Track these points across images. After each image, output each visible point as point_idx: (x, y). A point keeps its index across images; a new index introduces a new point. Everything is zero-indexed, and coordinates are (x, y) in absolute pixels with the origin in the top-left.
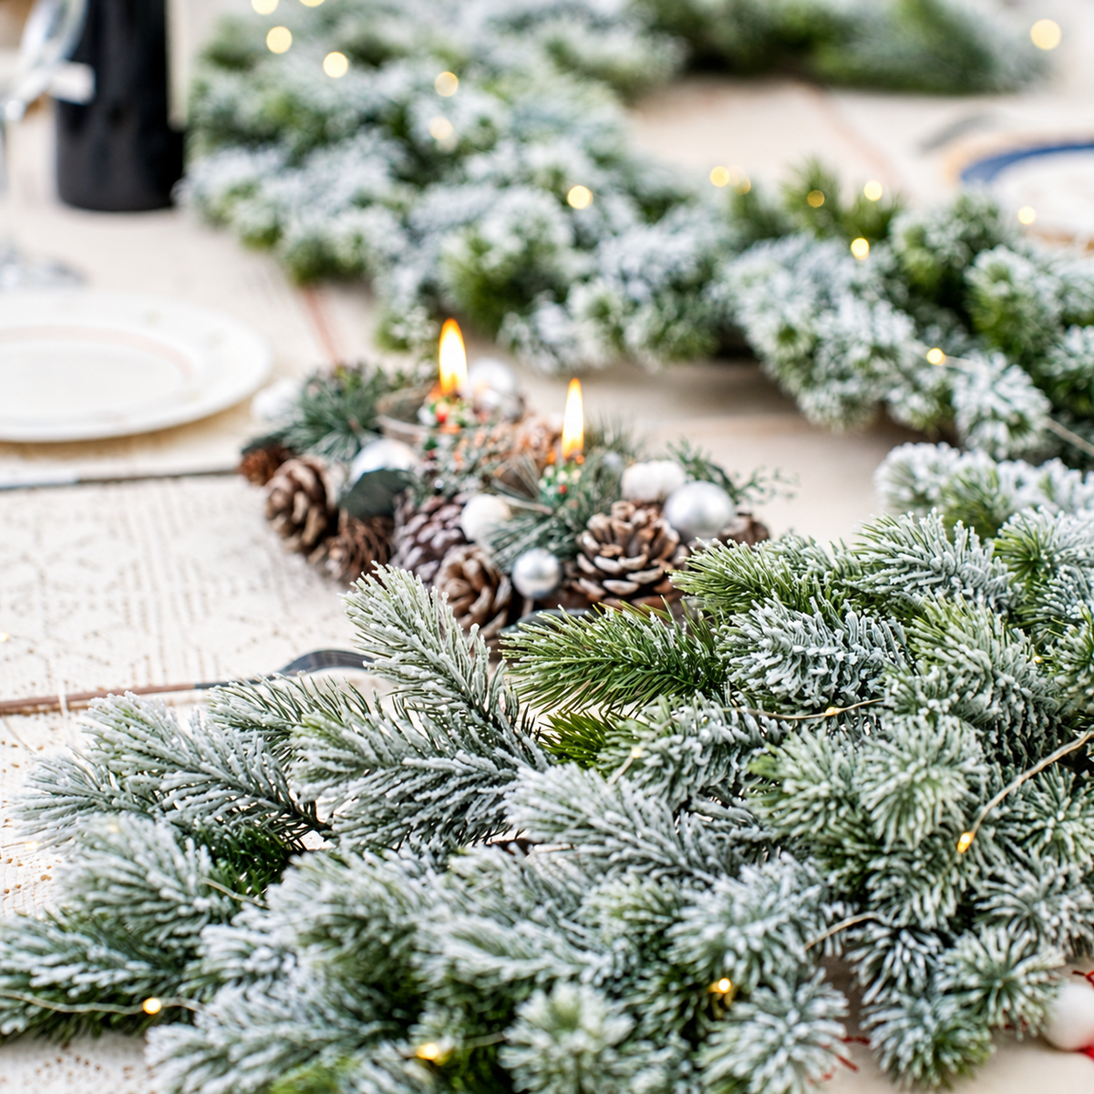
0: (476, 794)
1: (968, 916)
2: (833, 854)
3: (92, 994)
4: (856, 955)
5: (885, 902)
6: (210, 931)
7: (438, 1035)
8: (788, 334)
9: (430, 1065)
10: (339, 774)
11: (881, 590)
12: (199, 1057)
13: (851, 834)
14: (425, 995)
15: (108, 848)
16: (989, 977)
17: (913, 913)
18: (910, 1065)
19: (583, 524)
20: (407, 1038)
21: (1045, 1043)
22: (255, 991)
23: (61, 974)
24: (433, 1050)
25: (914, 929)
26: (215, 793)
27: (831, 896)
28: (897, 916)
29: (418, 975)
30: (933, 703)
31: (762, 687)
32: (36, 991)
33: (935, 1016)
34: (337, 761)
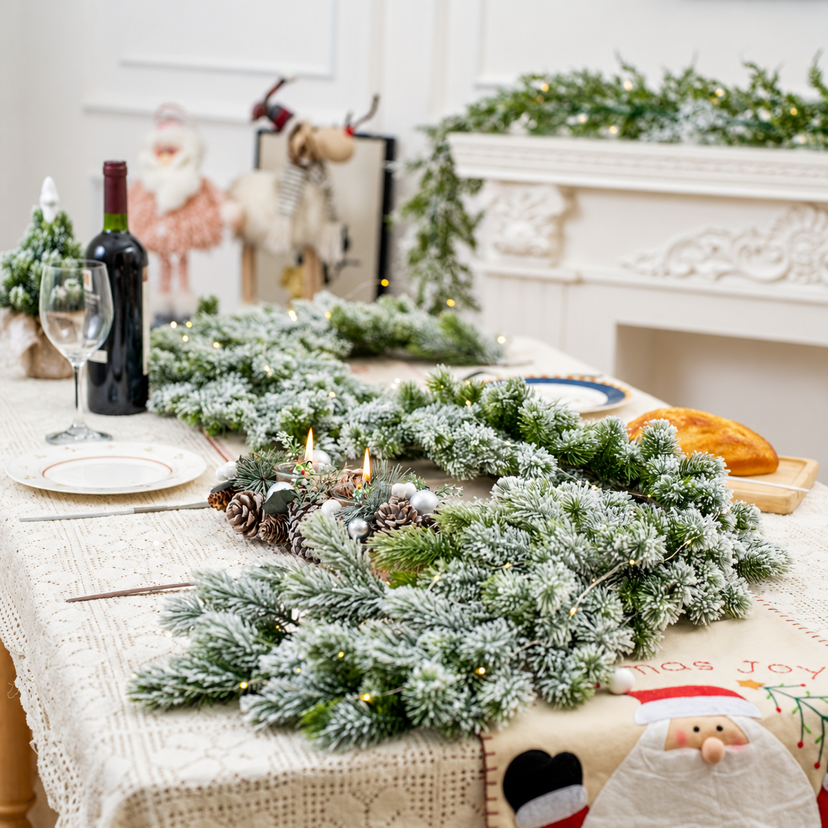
0: (362, 604)
1: (575, 642)
2: (518, 620)
3: (213, 685)
4: (533, 659)
5: (541, 638)
6: (261, 657)
7: (369, 690)
8: (439, 440)
9: (367, 703)
10: (305, 597)
11: (519, 519)
12: (264, 707)
13: (525, 611)
14: (363, 675)
15: (217, 625)
16: (588, 663)
17: (554, 641)
18: (561, 698)
19: (377, 507)
20: (357, 692)
21: (610, 693)
22: (285, 680)
23: (201, 677)
24: (367, 697)
25: (555, 647)
26: (251, 606)
27: (520, 635)
28: (548, 642)
29: (359, 667)
30: (554, 557)
31: (478, 556)
32: (189, 684)
33: (570, 678)
34: (305, 591)
